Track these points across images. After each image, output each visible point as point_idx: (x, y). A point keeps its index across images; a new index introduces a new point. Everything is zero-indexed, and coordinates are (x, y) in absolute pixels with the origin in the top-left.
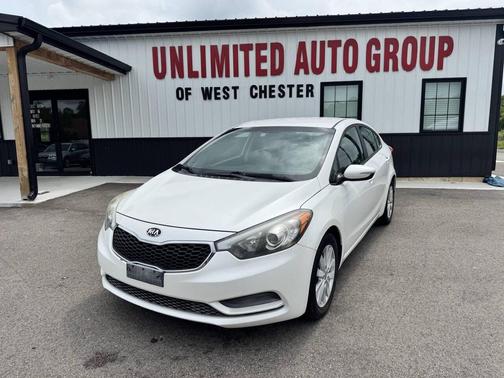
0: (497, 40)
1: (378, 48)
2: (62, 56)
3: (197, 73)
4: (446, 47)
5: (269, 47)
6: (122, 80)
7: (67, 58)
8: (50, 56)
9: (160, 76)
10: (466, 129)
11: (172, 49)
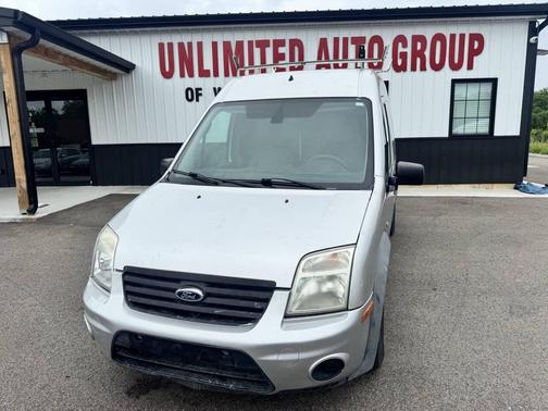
0: (529, 38)
1: (405, 46)
2: (60, 53)
3: (208, 71)
4: (476, 45)
5: (287, 44)
6: (125, 79)
7: (66, 56)
8: (47, 53)
9: (168, 75)
10: (497, 133)
11: (181, 45)
